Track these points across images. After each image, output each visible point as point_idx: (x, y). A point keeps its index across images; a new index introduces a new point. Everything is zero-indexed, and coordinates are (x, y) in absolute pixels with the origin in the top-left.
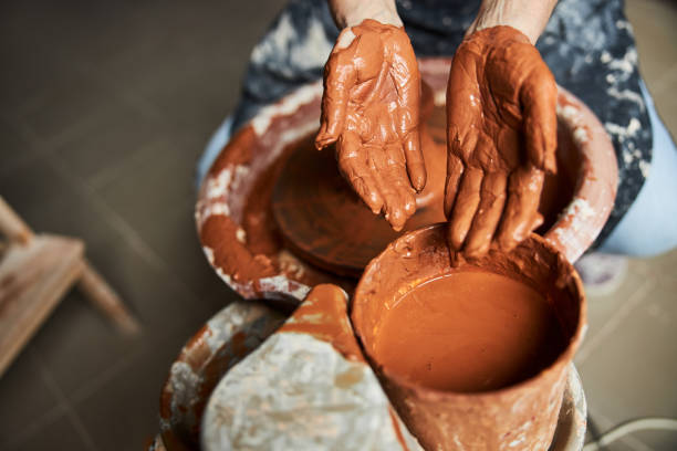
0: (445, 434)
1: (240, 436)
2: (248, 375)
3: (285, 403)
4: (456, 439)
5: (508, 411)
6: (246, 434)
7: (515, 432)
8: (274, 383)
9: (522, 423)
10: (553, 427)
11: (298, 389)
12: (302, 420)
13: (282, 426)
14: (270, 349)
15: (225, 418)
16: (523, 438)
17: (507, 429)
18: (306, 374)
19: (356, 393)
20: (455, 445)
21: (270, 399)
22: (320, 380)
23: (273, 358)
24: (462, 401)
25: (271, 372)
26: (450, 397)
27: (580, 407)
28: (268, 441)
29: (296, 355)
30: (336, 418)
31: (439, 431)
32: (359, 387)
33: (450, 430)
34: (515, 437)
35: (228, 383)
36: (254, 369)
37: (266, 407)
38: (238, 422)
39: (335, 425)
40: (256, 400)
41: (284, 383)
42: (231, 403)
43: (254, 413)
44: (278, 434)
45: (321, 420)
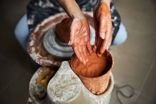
0: (91, 85)
1: (56, 93)
2: (54, 81)
3: (63, 85)
4: (93, 86)
5: (102, 79)
6: (57, 92)
7: (103, 83)
8: (59, 82)
9: (105, 81)
10: (108, 81)
11: (65, 82)
12: (67, 87)
13: (63, 89)
14: (57, 75)
15: (52, 90)
16: (104, 84)
17: (102, 82)
18: (65, 79)
19: (76, 81)
20: (93, 87)
21: (60, 84)
22: (68, 79)
23: (58, 77)
24: (95, 79)
25: (58, 80)
26: (93, 78)
27: (112, 77)
28: (61, 92)
29: (62, 76)
30: (73, 86)
31: (90, 85)
32: (76, 79)
33: (92, 85)
34: (103, 84)
35: (50, 83)
36: (55, 80)
37: (59, 86)
38: (54, 90)
39: (74, 87)
40: (57, 85)
41: (61, 81)
42: (52, 87)
43: (57, 88)
44: (63, 91)
45: (70, 87)
